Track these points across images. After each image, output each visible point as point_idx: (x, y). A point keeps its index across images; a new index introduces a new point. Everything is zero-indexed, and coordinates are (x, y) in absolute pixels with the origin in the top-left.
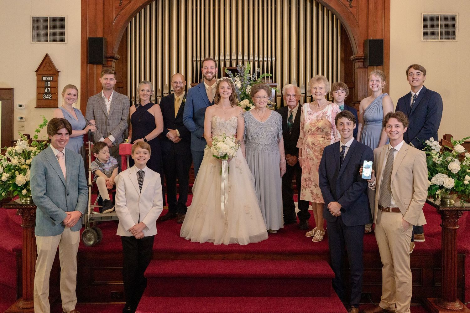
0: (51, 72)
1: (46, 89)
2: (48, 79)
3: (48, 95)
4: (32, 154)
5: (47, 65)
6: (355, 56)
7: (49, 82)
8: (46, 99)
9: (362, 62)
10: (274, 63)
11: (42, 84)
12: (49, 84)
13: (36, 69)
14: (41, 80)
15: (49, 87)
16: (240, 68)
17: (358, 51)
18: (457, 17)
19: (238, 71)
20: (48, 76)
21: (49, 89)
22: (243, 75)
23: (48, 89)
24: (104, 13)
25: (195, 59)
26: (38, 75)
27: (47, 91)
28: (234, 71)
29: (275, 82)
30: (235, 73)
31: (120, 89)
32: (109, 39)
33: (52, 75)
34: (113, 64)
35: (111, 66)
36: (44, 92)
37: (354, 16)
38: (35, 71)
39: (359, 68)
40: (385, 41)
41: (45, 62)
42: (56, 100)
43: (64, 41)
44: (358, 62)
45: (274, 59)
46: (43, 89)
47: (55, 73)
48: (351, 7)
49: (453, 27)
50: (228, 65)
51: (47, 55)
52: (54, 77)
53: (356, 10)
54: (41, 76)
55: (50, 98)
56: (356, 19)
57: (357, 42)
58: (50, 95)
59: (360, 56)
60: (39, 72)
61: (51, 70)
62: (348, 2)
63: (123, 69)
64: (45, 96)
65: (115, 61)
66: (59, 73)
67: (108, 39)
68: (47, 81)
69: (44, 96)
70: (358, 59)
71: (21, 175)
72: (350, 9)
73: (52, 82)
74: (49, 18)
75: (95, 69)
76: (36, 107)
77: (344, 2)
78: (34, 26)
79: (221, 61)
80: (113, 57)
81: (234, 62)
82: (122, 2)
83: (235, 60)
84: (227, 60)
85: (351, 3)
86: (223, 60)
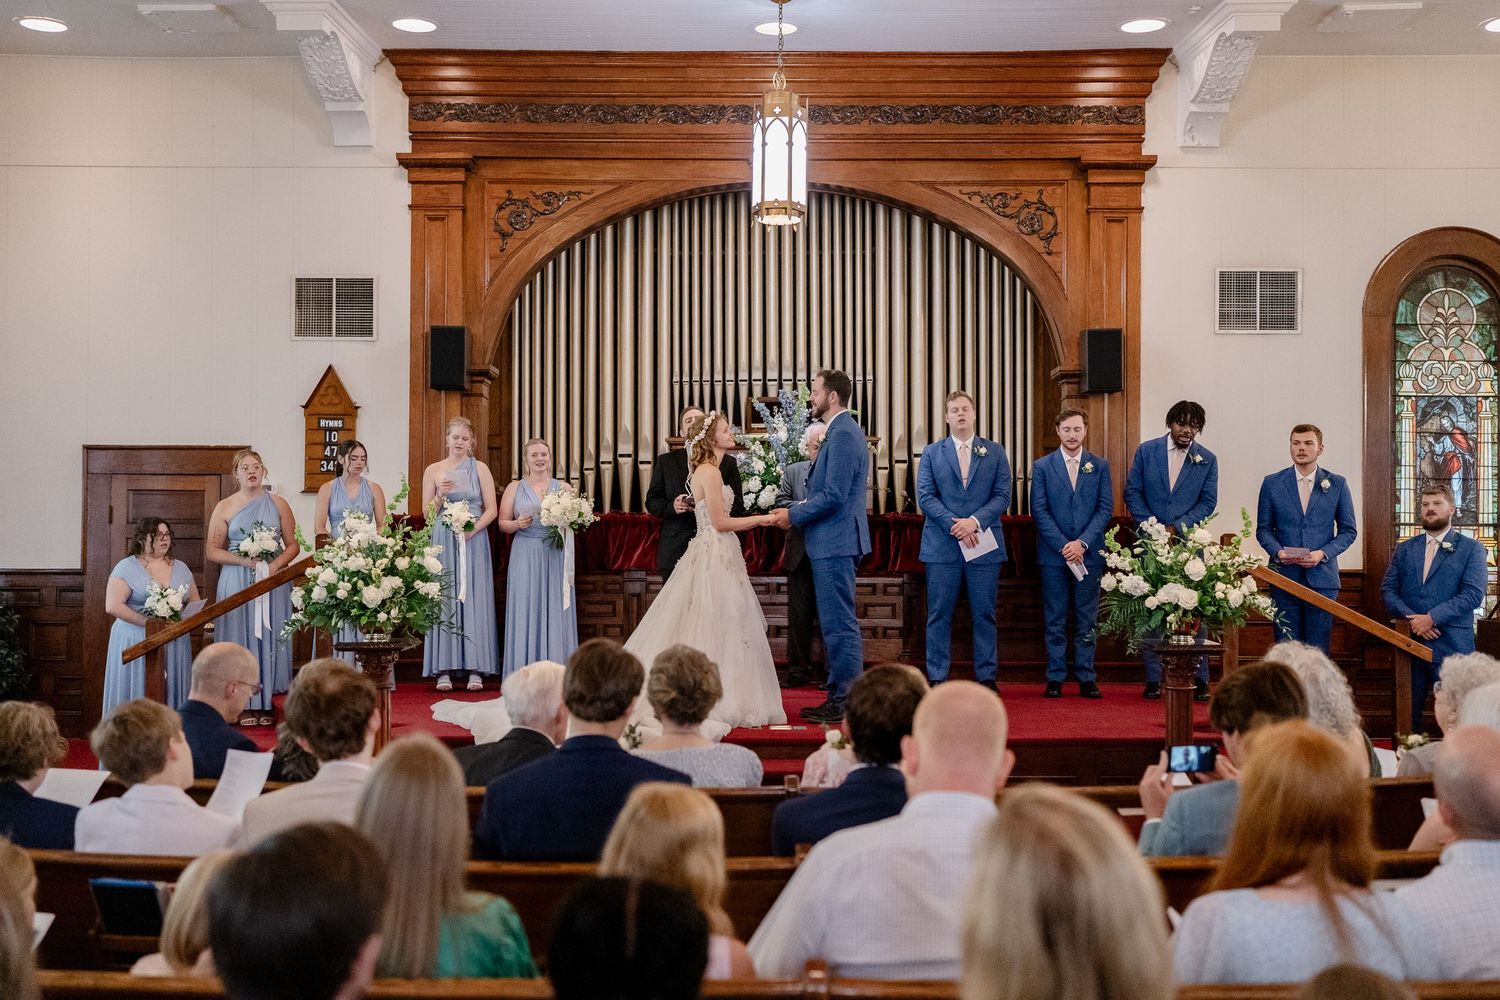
0: (339, 409)
2: (332, 424)
5: (331, 391)
6: (1060, 369)
7: (336, 433)
9: (1075, 383)
10: (869, 386)
11: (318, 437)
13: (303, 401)
14: (316, 427)
15: (335, 444)
16: (784, 396)
17: (1069, 359)
18: (1300, 275)
19: (782, 404)
20: (332, 417)
22: (791, 413)
24: (464, 268)
25: (676, 378)
26: (308, 416)
28: (773, 405)
29: (874, 433)
30: (774, 407)
31: (494, 451)
32: (477, 331)
33: (339, 415)
34: (485, 390)
35: (481, 395)
36: (321, 456)
37: (1058, 278)
38: (302, 407)
39: (1068, 397)
40: (1130, 333)
41: (325, 385)
43: (370, 334)
44: (1068, 383)
45: (869, 377)
46: (320, 447)
47: (349, 411)
49: (1291, 302)
50: (757, 392)
51: (330, 367)
52: (347, 419)
53: (1059, 260)
54: (314, 420)
56: (1061, 283)
57: (1064, 336)
59: (1072, 368)
60: (311, 409)
61: (341, 402)
62: (1042, 243)
63: (500, 402)
64: (325, 466)
65: (489, 382)
66: (359, 410)
67: (473, 331)
68: (331, 430)
69: (322, 466)
70: (1065, 376)
72: (1046, 257)
73: (341, 432)
74: (334, 281)
75: (443, 401)
76: (303, 492)
77: (1034, 241)
78: (299, 302)
79: (740, 383)
80: (486, 374)
81: (773, 386)
82: (507, 244)
83: (775, 380)
84: (755, 380)
85: (1049, 244)
86: (746, 381)
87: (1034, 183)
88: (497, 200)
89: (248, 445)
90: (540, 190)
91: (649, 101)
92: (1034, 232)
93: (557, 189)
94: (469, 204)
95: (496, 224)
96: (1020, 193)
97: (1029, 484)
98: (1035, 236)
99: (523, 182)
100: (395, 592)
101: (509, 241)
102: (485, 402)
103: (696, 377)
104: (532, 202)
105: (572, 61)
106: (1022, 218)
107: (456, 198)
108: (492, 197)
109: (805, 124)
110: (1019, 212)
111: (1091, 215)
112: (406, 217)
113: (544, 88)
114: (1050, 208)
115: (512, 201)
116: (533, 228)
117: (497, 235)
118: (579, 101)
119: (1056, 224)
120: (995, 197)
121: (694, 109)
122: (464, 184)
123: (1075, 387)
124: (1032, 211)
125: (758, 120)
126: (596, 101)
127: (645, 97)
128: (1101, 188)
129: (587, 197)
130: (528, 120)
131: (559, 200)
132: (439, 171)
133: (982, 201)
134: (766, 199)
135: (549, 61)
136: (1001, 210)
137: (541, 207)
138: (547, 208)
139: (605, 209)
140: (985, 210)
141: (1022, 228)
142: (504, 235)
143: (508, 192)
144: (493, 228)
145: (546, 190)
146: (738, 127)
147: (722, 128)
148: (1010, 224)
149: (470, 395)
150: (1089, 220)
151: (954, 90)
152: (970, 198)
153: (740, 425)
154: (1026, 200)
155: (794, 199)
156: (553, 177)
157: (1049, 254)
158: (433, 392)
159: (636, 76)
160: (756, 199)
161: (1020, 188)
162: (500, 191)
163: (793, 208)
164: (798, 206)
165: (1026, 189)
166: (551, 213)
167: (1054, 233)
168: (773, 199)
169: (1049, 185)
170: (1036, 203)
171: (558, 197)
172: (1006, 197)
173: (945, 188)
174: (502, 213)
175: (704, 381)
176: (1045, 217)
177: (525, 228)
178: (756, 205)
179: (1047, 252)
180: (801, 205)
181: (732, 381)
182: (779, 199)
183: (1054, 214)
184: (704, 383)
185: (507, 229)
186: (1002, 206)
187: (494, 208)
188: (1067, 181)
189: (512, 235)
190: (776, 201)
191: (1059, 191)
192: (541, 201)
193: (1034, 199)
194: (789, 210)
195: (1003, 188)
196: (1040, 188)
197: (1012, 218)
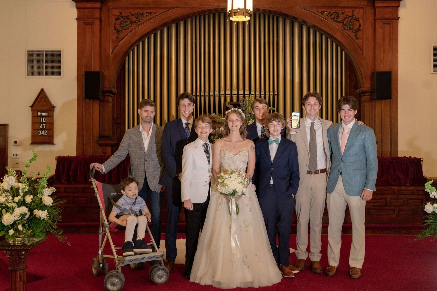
0: (46, 108)
1: (42, 125)
2: (43, 114)
3: (43, 131)
4: (20, 191)
5: (43, 100)
6: (361, 89)
7: (45, 118)
8: (42, 135)
10: (276, 97)
11: (37, 120)
12: (45, 120)
13: (31, 104)
14: (36, 116)
15: (45, 123)
16: (241, 102)
17: (366, 85)
19: (240, 105)
20: (43, 111)
21: (45, 125)
22: (245, 109)
23: (43, 124)
26: (32, 110)
27: (42, 127)
28: (236, 106)
31: (118, 125)
32: (106, 73)
33: (46, 110)
34: (110, 99)
35: (108, 101)
36: (38, 128)
37: (360, 48)
38: (30, 107)
39: (366, 101)
40: (393, 73)
41: (40, 97)
42: (51, 136)
43: (60, 75)
44: (365, 95)
45: (276, 93)
46: (37, 125)
47: (51, 109)
48: (357, 39)
50: (228, 100)
51: (42, 90)
52: (50, 112)
53: (362, 41)
54: (36, 111)
55: (45, 134)
56: (362, 51)
57: (364, 75)
58: (45, 131)
59: (367, 89)
60: (34, 107)
61: (46, 105)
62: (354, 34)
64: (40, 132)
65: (113, 96)
66: (55, 108)
67: (104, 73)
68: (43, 117)
69: (39, 133)
70: (363, 93)
71: (8, 214)
72: (356, 40)
73: (47, 118)
74: (44, 52)
75: (92, 105)
76: (31, 144)
77: (350, 33)
78: (29, 61)
79: (221, 96)
80: (110, 92)
81: (235, 97)
82: (119, 35)
83: (236, 95)
84: (227, 95)
85: (357, 34)
86: (223, 95)
87: (350, 7)
88: (114, 17)
89: (7, 123)
92: (350, 29)
93: (141, 11)
94: (103, 18)
95: (115, 27)
96: (344, 12)
98: (351, 30)
99: (127, 8)
100: (23, 215)
101: (121, 34)
102: (110, 104)
103: (202, 94)
104: (131, 17)
106: (345, 23)
107: (97, 15)
108: (113, 15)
110: (344, 20)
111: (377, 22)
112: (75, 23)
114: (357, 18)
115: (122, 17)
116: (132, 28)
117: (115, 31)
119: (360, 26)
120: (333, 14)
122: (101, 9)
123: (369, 97)
124: (349, 19)
128: (381, 9)
129: (154, 15)
131: (142, 16)
132: (89, 3)
133: (327, 16)
134: (234, 8)
136: (335, 19)
137: (134, 19)
138: (137, 19)
139: (162, 19)
140: (328, 19)
141: (345, 27)
142: (118, 32)
144: (113, 28)
145: (136, 12)
148: (340, 25)
149: (103, 101)
150: (375, 23)
152: (322, 14)
153: (221, 114)
154: (346, 15)
155: (248, 8)
156: (139, 6)
158: (87, 100)
160: (229, 8)
161: (344, 9)
162: (116, 12)
163: (247, 13)
164: (249, 12)
165: (347, 10)
166: (139, 22)
167: (359, 29)
168: (237, 8)
169: (357, 8)
170: (351, 16)
171: (142, 15)
172: (338, 13)
173: (311, 10)
174: (117, 22)
175: (206, 95)
176: (355, 22)
177: (127, 28)
178: (229, 12)
179: (356, 38)
180: (250, 11)
181: (218, 95)
182: (240, 8)
183: (359, 21)
184: (206, 96)
185: (120, 29)
186: (336, 17)
187: (114, 20)
188: (365, 6)
189: (122, 31)
190: (239, 8)
191: (361, 11)
192: (134, 16)
193: (350, 14)
194: (245, 14)
195: (337, 9)
196: (353, 9)
197: (341, 23)
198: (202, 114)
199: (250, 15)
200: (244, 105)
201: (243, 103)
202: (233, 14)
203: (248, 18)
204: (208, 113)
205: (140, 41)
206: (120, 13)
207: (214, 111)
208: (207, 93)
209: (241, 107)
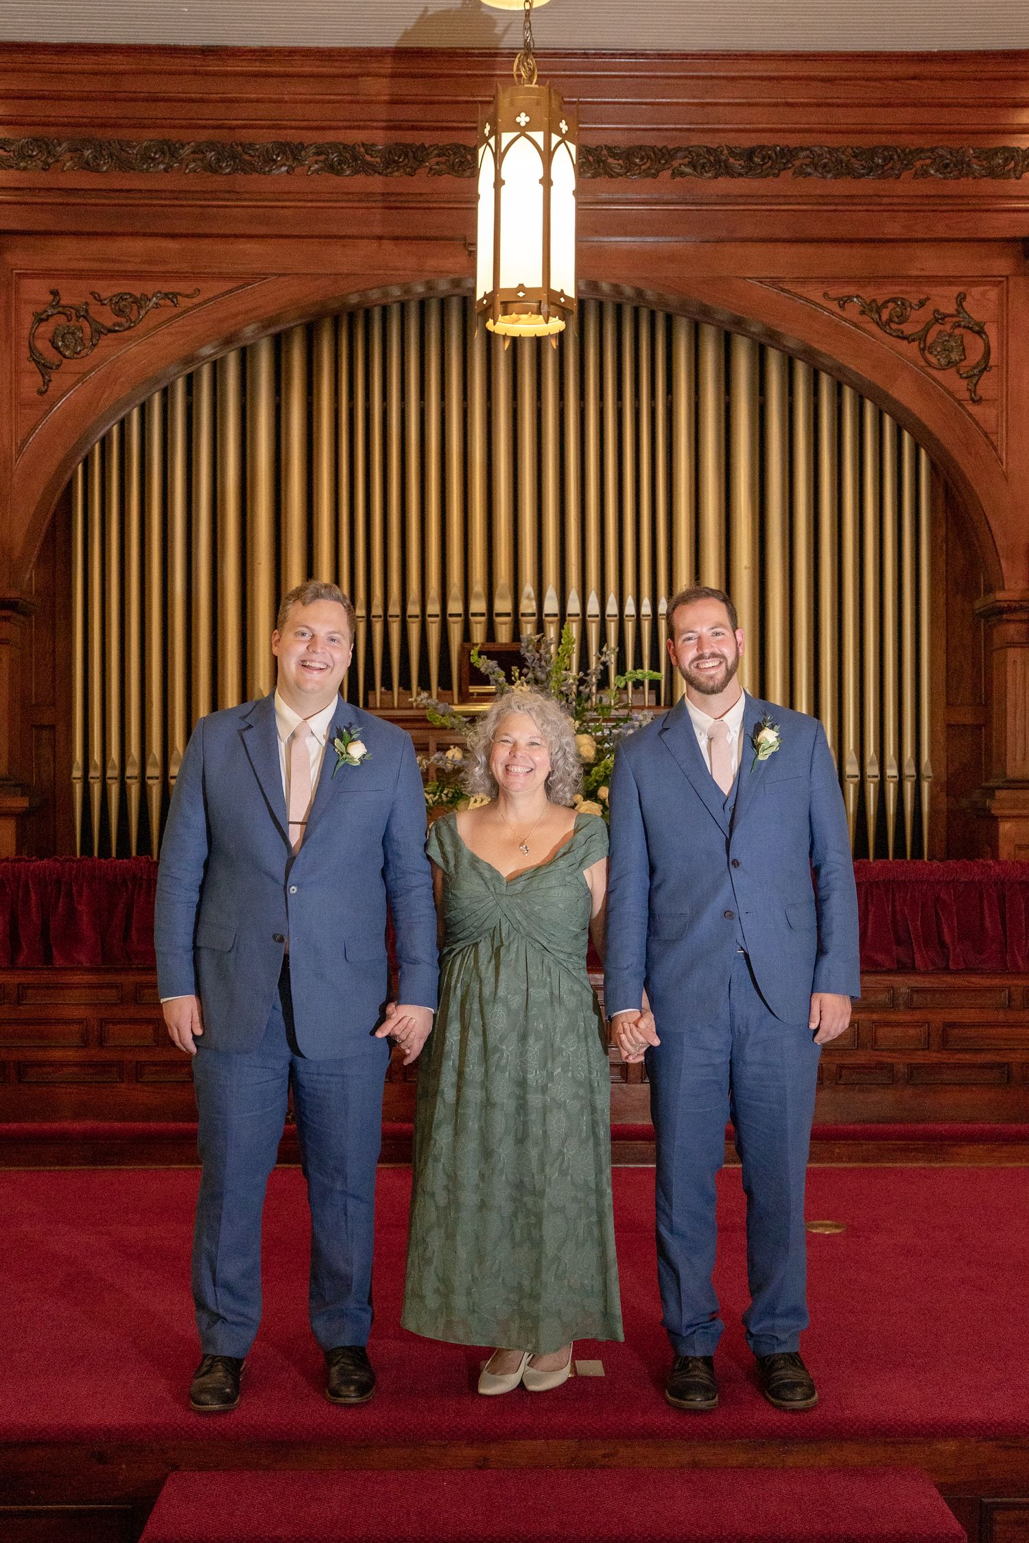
6: (991, 596)
9: (1021, 621)
16: (531, 647)
17: (1011, 580)
19: (525, 660)
22: (543, 677)
28: (509, 660)
30: (514, 668)
31: (43, 733)
34: (14, 633)
37: (987, 437)
39: (1013, 645)
44: (1009, 621)
48: (977, 401)
50: (478, 635)
53: (995, 412)
56: (996, 450)
57: (1002, 541)
59: (1018, 596)
62: (965, 382)
63: (54, 652)
65: (22, 619)
70: (1005, 609)
72: (973, 409)
77: (950, 379)
79: (451, 619)
80: (12, 604)
81: (505, 623)
82: (50, 381)
83: (508, 615)
84: (474, 615)
85: (976, 384)
86: (459, 615)
87: (949, 281)
88: (30, 308)
90: (108, 289)
91: (292, 136)
92: (950, 364)
93: (137, 288)
95: (32, 348)
97: (925, 786)
98: (953, 370)
99: (79, 275)
101: (55, 377)
103: (377, 610)
104: (94, 309)
105: (160, 63)
106: (929, 340)
108: (25, 302)
109: (573, 148)
110: (926, 330)
113: (112, 111)
114: (978, 324)
115: (64, 311)
116: (97, 353)
117: (32, 366)
118: (173, 135)
119: (987, 353)
120: (884, 305)
121: (369, 148)
124: (948, 327)
125: (485, 140)
126: (203, 135)
127: (285, 128)
129: (185, 303)
130: (86, 166)
131: (140, 307)
133: (863, 313)
134: (503, 285)
135: (120, 63)
136: (894, 326)
137: (107, 318)
138: (119, 320)
139: (221, 321)
140: (867, 326)
141: (933, 360)
142: (45, 368)
143: (55, 293)
144: (26, 353)
145: (117, 290)
146: (447, 182)
147: (420, 183)
148: (912, 349)
151: (815, 118)
152: (842, 307)
153: (450, 688)
154: (937, 311)
155: (555, 286)
156: (130, 267)
157: (974, 401)
159: (269, 90)
160: (484, 286)
161: (926, 289)
162: (38, 290)
163: (553, 304)
164: (562, 300)
165: (935, 291)
166: (125, 330)
167: (984, 366)
168: (515, 286)
169: (977, 284)
170: (952, 316)
171: (139, 302)
172: (903, 304)
173: (800, 290)
174: (41, 329)
175: (391, 616)
176: (969, 338)
177: (82, 354)
178: (482, 300)
179: (972, 399)
180: (566, 297)
181: (437, 616)
182: (527, 286)
183: (985, 333)
184: (390, 619)
185: (51, 355)
186: (896, 320)
187: (28, 320)
188: (1007, 277)
189: (58, 366)
190: (521, 287)
191: (993, 294)
192: (109, 308)
193: (951, 308)
194: (545, 308)
195: (898, 288)
196: (961, 289)
197: (913, 340)
198: (374, 689)
199: (564, 314)
200: (540, 660)
201: (538, 652)
202: (499, 308)
203: (557, 325)
204: (400, 685)
205: (133, 406)
206: (52, 293)
207: (425, 684)
208: (395, 609)
209: (528, 667)
